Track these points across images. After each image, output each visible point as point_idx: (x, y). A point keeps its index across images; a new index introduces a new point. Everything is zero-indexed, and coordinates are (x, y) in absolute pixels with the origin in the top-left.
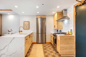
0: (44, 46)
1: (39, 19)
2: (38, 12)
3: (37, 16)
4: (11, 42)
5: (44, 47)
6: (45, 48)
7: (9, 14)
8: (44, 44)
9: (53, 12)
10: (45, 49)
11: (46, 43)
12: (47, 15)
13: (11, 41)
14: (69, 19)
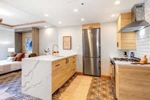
0: (95, 81)
1: (88, 30)
2: (83, 20)
3: (83, 26)
4: (35, 67)
6: (94, 85)
7: (46, 27)
8: (96, 77)
9: (113, 16)
10: (94, 87)
11: (100, 76)
12: (103, 23)
14: (147, 25)
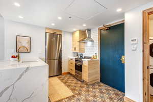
4: (18, 79)
5: (63, 80)
10: (66, 82)
11: (61, 74)
12: (64, 32)
13: (21, 75)
14: (92, 41)
